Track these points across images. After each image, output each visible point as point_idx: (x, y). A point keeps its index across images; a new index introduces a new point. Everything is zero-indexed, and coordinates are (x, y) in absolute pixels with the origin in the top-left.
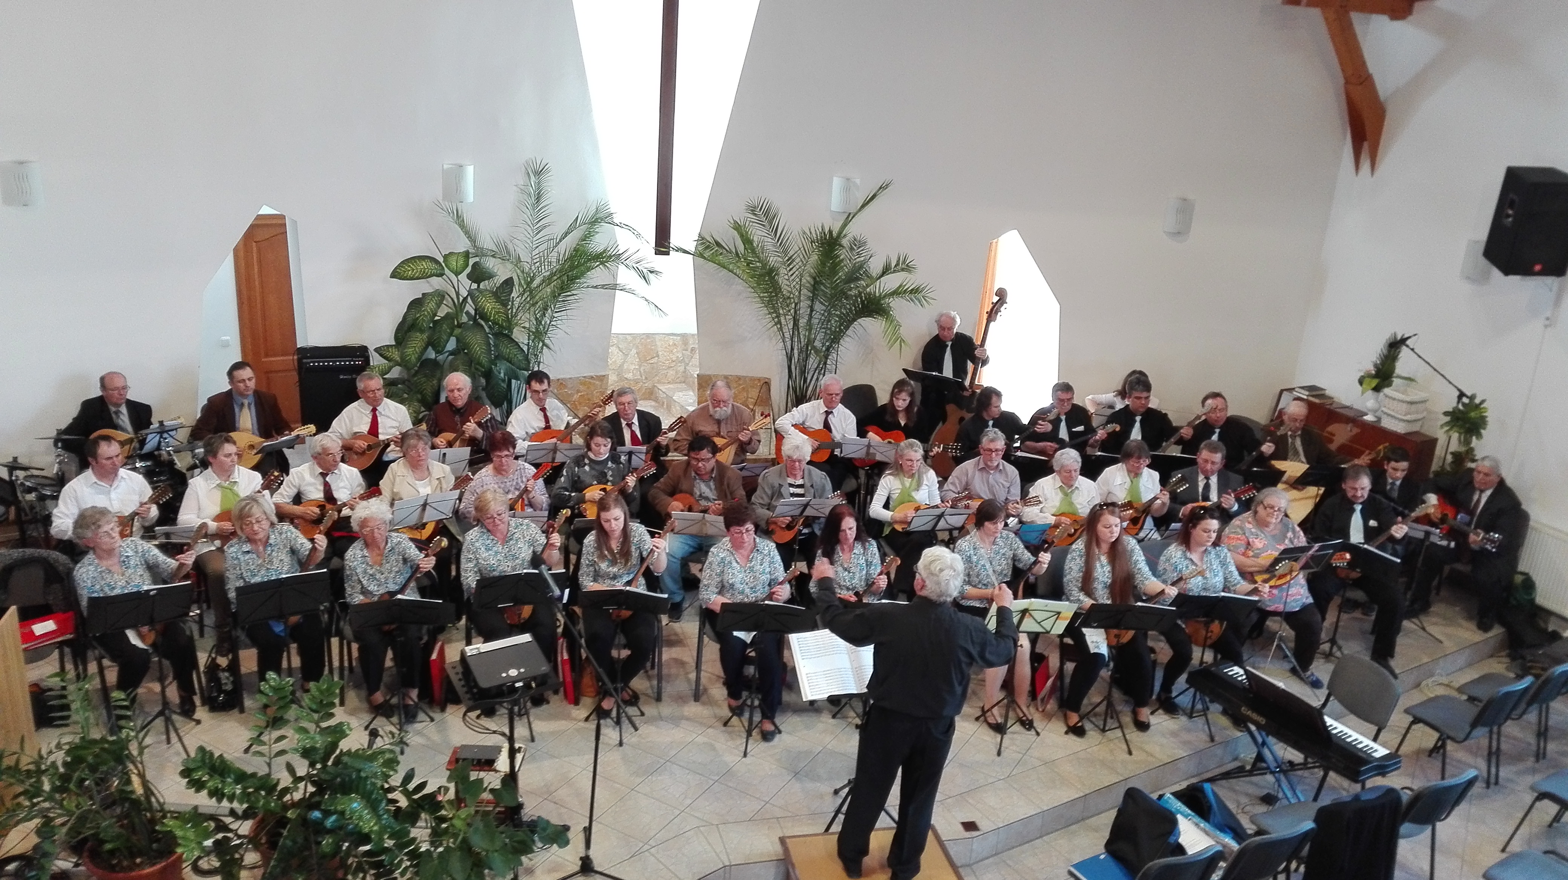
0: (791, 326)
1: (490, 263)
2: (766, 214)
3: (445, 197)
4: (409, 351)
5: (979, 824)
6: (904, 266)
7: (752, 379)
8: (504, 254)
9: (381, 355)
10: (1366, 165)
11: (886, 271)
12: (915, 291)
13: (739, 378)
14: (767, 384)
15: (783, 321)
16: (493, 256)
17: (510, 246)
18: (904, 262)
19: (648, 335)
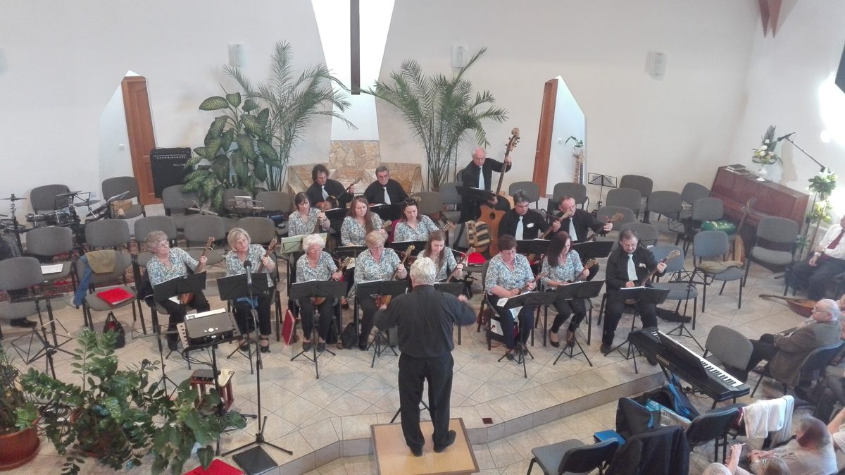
0: (429, 134)
1: (257, 101)
2: (414, 69)
3: (231, 63)
4: (210, 150)
5: (493, 420)
6: (487, 98)
7: (411, 165)
8: (265, 95)
9: (197, 153)
10: (770, 32)
11: (478, 102)
12: (498, 113)
13: (403, 164)
14: (419, 168)
15: (424, 132)
16: (259, 97)
17: (269, 91)
18: (488, 95)
19: (359, 142)
